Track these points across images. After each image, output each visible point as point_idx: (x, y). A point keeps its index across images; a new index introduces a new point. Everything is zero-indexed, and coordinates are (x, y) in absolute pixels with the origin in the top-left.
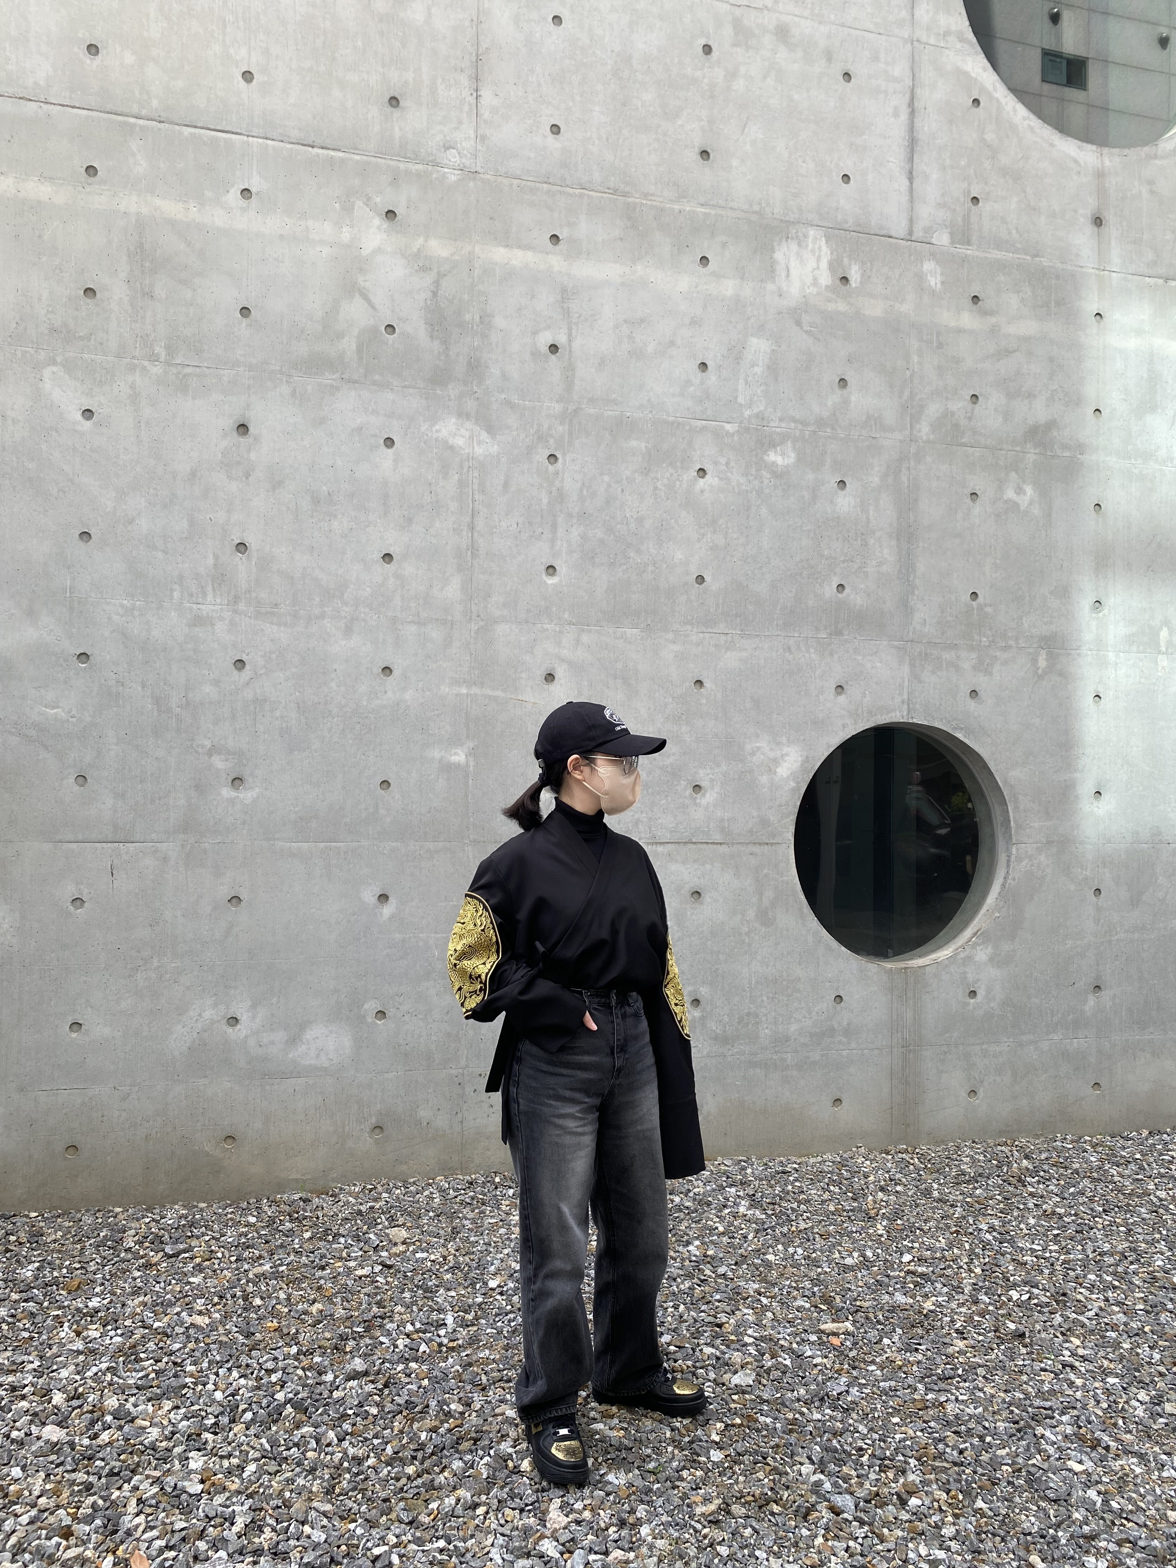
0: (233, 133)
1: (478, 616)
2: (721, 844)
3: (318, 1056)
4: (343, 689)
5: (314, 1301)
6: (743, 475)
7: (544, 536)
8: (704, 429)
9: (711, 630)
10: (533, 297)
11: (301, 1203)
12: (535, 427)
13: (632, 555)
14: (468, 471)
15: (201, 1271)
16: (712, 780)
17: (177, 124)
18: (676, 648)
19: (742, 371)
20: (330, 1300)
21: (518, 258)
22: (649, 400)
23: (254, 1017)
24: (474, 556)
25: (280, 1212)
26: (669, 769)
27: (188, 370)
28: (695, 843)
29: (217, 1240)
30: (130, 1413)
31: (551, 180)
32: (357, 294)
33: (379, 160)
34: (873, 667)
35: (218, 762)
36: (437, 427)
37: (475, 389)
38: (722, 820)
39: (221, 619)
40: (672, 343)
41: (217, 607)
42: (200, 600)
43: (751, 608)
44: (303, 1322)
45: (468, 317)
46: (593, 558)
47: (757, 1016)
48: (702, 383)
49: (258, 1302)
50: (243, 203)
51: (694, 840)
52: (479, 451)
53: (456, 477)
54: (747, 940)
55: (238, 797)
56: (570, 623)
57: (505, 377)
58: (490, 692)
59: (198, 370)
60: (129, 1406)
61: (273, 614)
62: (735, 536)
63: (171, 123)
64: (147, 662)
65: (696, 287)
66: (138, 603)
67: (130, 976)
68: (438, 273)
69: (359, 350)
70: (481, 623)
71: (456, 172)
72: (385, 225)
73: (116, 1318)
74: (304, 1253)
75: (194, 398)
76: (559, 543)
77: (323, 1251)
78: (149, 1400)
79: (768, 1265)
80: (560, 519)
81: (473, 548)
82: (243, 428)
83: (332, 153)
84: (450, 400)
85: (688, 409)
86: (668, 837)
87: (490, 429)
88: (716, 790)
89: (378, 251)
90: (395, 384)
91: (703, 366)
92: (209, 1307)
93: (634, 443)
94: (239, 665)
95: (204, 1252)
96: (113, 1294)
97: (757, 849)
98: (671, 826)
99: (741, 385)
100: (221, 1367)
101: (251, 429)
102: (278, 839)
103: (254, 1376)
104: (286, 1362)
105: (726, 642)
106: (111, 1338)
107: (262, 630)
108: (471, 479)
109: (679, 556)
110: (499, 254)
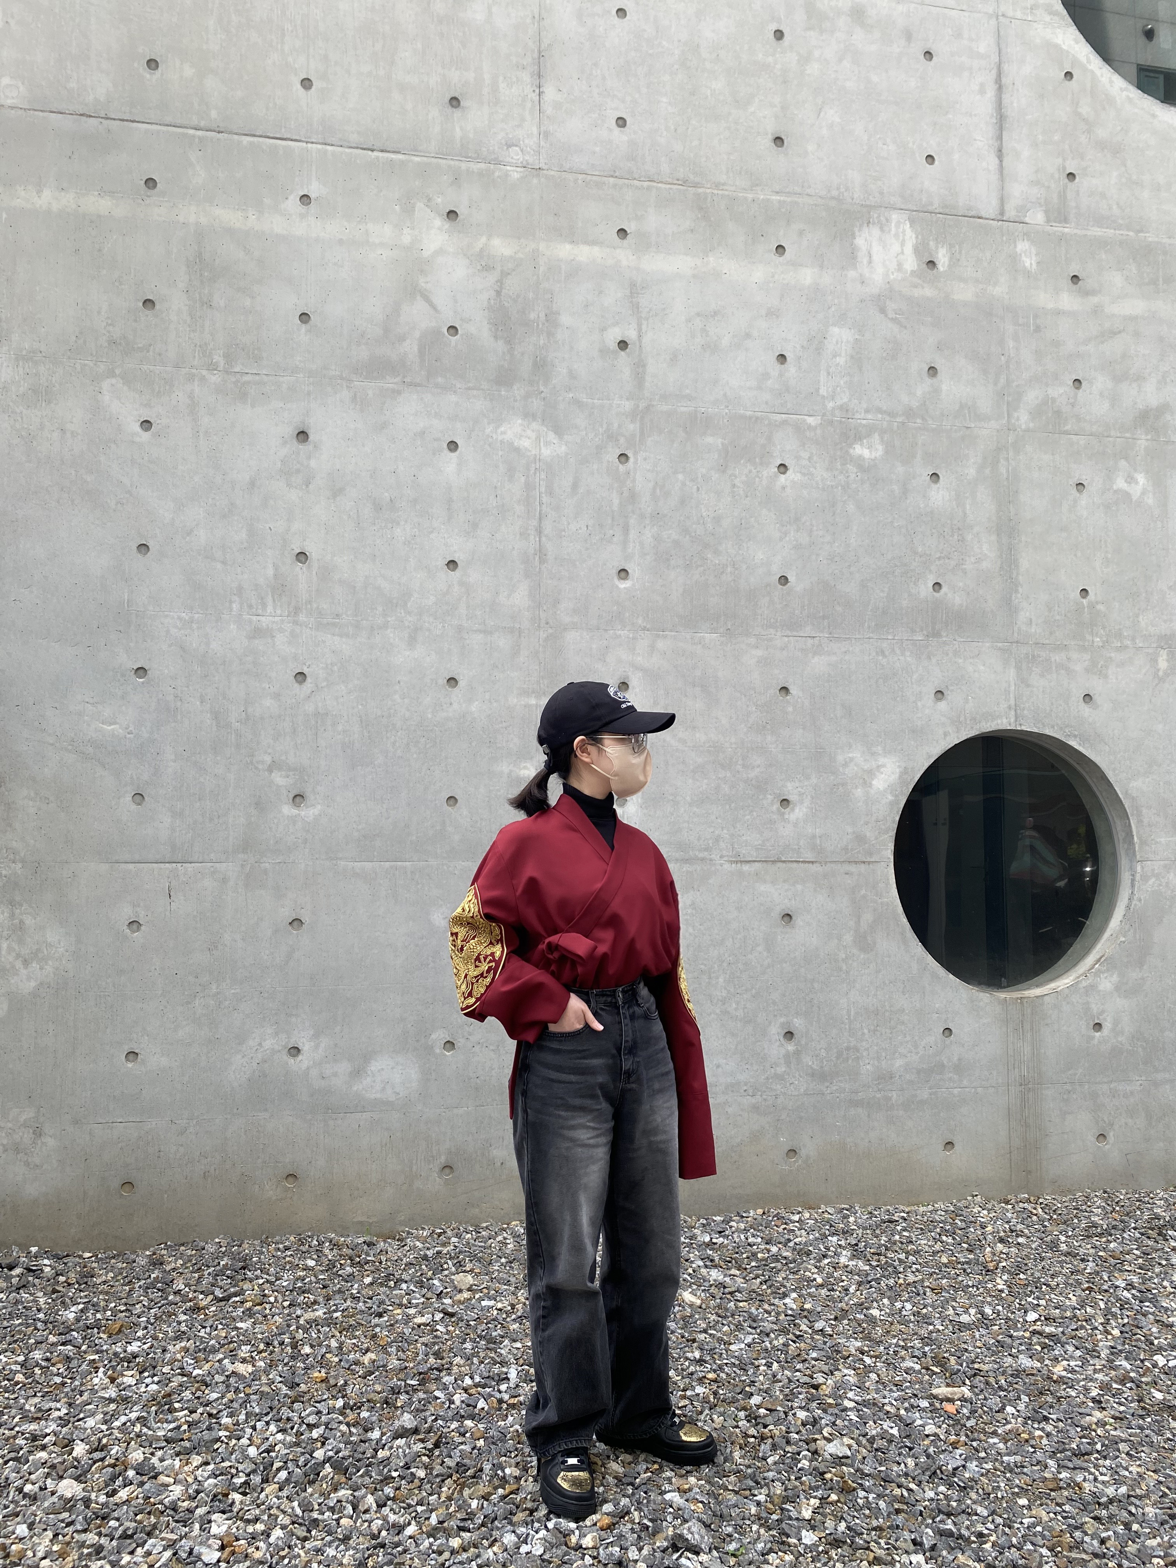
0: (292, 140)
1: (547, 623)
2: (812, 862)
3: (384, 1089)
4: (406, 701)
5: (368, 1350)
6: (827, 469)
7: (615, 539)
8: (785, 422)
9: (795, 633)
10: (601, 292)
11: (365, 1247)
12: (605, 426)
13: (709, 556)
14: (535, 473)
15: (250, 1317)
16: (801, 794)
17: (236, 134)
18: (759, 653)
19: (823, 361)
20: (384, 1349)
21: (584, 253)
22: (725, 395)
23: (317, 1047)
24: (542, 561)
25: (341, 1256)
26: (753, 782)
27: (246, 378)
28: (784, 862)
29: (272, 1283)
30: (155, 1468)
31: (617, 174)
32: (418, 298)
33: (440, 161)
34: (975, 671)
35: (279, 779)
36: (502, 429)
37: (542, 388)
38: (814, 837)
39: (281, 630)
40: (748, 335)
41: (277, 619)
42: (260, 612)
43: (839, 609)
44: (354, 1372)
45: (532, 316)
46: (668, 560)
47: (858, 1051)
48: (781, 375)
49: (307, 1350)
50: (302, 209)
51: (783, 859)
52: (546, 452)
53: (523, 479)
54: (844, 968)
55: (299, 815)
56: (644, 629)
57: (572, 375)
59: (257, 378)
60: (154, 1460)
61: (334, 625)
62: (821, 533)
63: (231, 133)
64: (206, 676)
65: (773, 276)
66: (196, 616)
67: (188, 1003)
68: (502, 272)
69: (421, 353)
70: (550, 631)
71: (519, 169)
72: (447, 225)
73: (154, 1364)
74: (362, 1299)
75: (253, 406)
76: (631, 545)
77: (383, 1297)
78: (177, 1455)
79: (872, 1321)
80: (632, 521)
81: (541, 553)
82: (302, 435)
83: (393, 156)
84: (515, 401)
85: (767, 403)
86: (754, 855)
87: (558, 431)
88: (805, 805)
89: (440, 252)
90: (458, 386)
91: (782, 358)
92: (254, 1354)
93: (710, 440)
94: (300, 678)
95: (255, 1295)
96: (155, 1338)
97: (853, 868)
98: (756, 843)
99: (823, 377)
100: (259, 1420)
101: (311, 437)
102: (341, 859)
103: (294, 1431)
104: (329, 1416)
105: (813, 645)
106: (147, 1386)
107: (324, 642)
108: (537, 480)
109: (760, 556)
110: (564, 251)
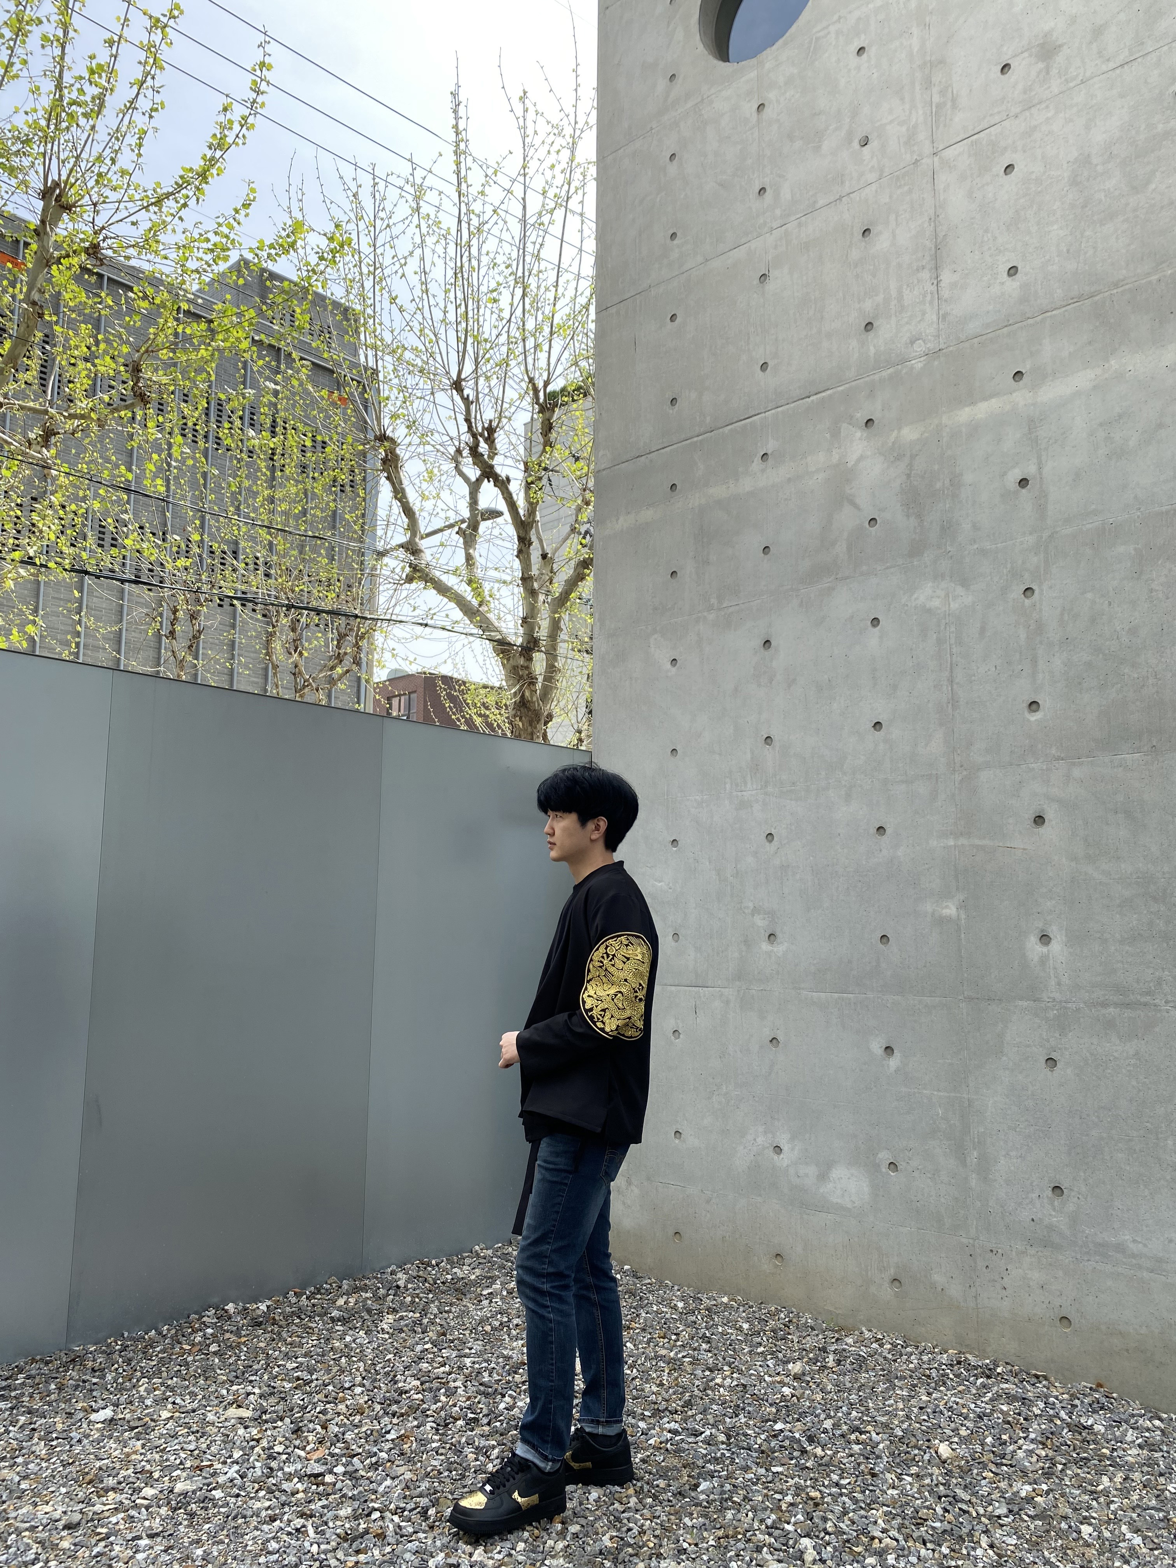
0: (754, 416)
1: (962, 766)
3: (843, 1196)
7: (1024, 673)
10: (1000, 440)
12: (1009, 566)
13: (1126, 671)
14: (945, 628)
21: (982, 410)
22: (1136, 497)
23: (793, 1149)
24: (955, 708)
31: (1011, 322)
32: (846, 504)
33: (859, 381)
35: (758, 921)
36: (915, 596)
37: (949, 548)
39: (757, 801)
41: (754, 792)
42: (743, 788)
45: (938, 485)
46: (1080, 684)
50: (764, 465)
52: (954, 606)
53: (935, 636)
55: (773, 951)
56: (1059, 759)
57: (975, 527)
58: (977, 842)
59: (737, 607)
61: (791, 791)
63: (718, 428)
64: (712, 842)
66: (705, 797)
67: (709, 1098)
68: (911, 456)
69: (849, 550)
70: (965, 773)
71: (922, 359)
72: (866, 433)
75: (735, 631)
76: (1041, 676)
80: (1040, 652)
81: (954, 701)
82: (767, 643)
83: (823, 394)
84: (926, 567)
87: (965, 583)
89: (861, 458)
90: (879, 568)
93: (1120, 549)
94: (770, 838)
101: (773, 644)
102: (803, 989)
107: (785, 806)
108: (947, 634)
110: (964, 415)
